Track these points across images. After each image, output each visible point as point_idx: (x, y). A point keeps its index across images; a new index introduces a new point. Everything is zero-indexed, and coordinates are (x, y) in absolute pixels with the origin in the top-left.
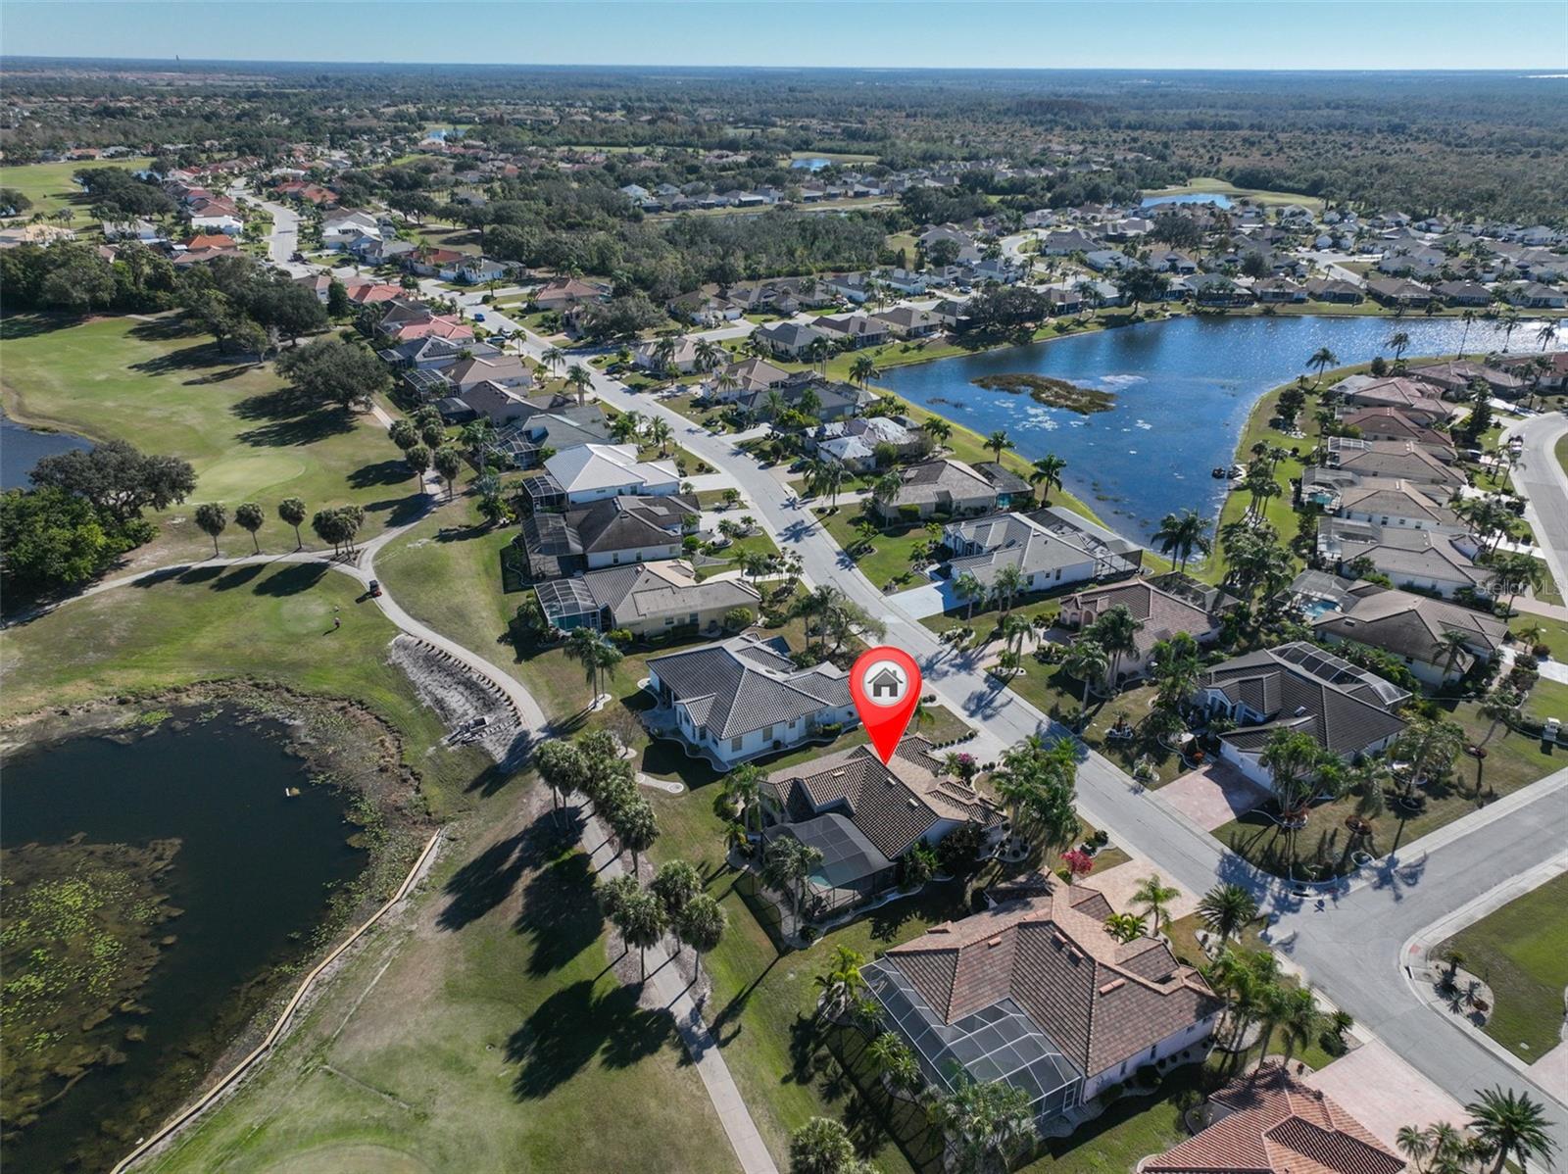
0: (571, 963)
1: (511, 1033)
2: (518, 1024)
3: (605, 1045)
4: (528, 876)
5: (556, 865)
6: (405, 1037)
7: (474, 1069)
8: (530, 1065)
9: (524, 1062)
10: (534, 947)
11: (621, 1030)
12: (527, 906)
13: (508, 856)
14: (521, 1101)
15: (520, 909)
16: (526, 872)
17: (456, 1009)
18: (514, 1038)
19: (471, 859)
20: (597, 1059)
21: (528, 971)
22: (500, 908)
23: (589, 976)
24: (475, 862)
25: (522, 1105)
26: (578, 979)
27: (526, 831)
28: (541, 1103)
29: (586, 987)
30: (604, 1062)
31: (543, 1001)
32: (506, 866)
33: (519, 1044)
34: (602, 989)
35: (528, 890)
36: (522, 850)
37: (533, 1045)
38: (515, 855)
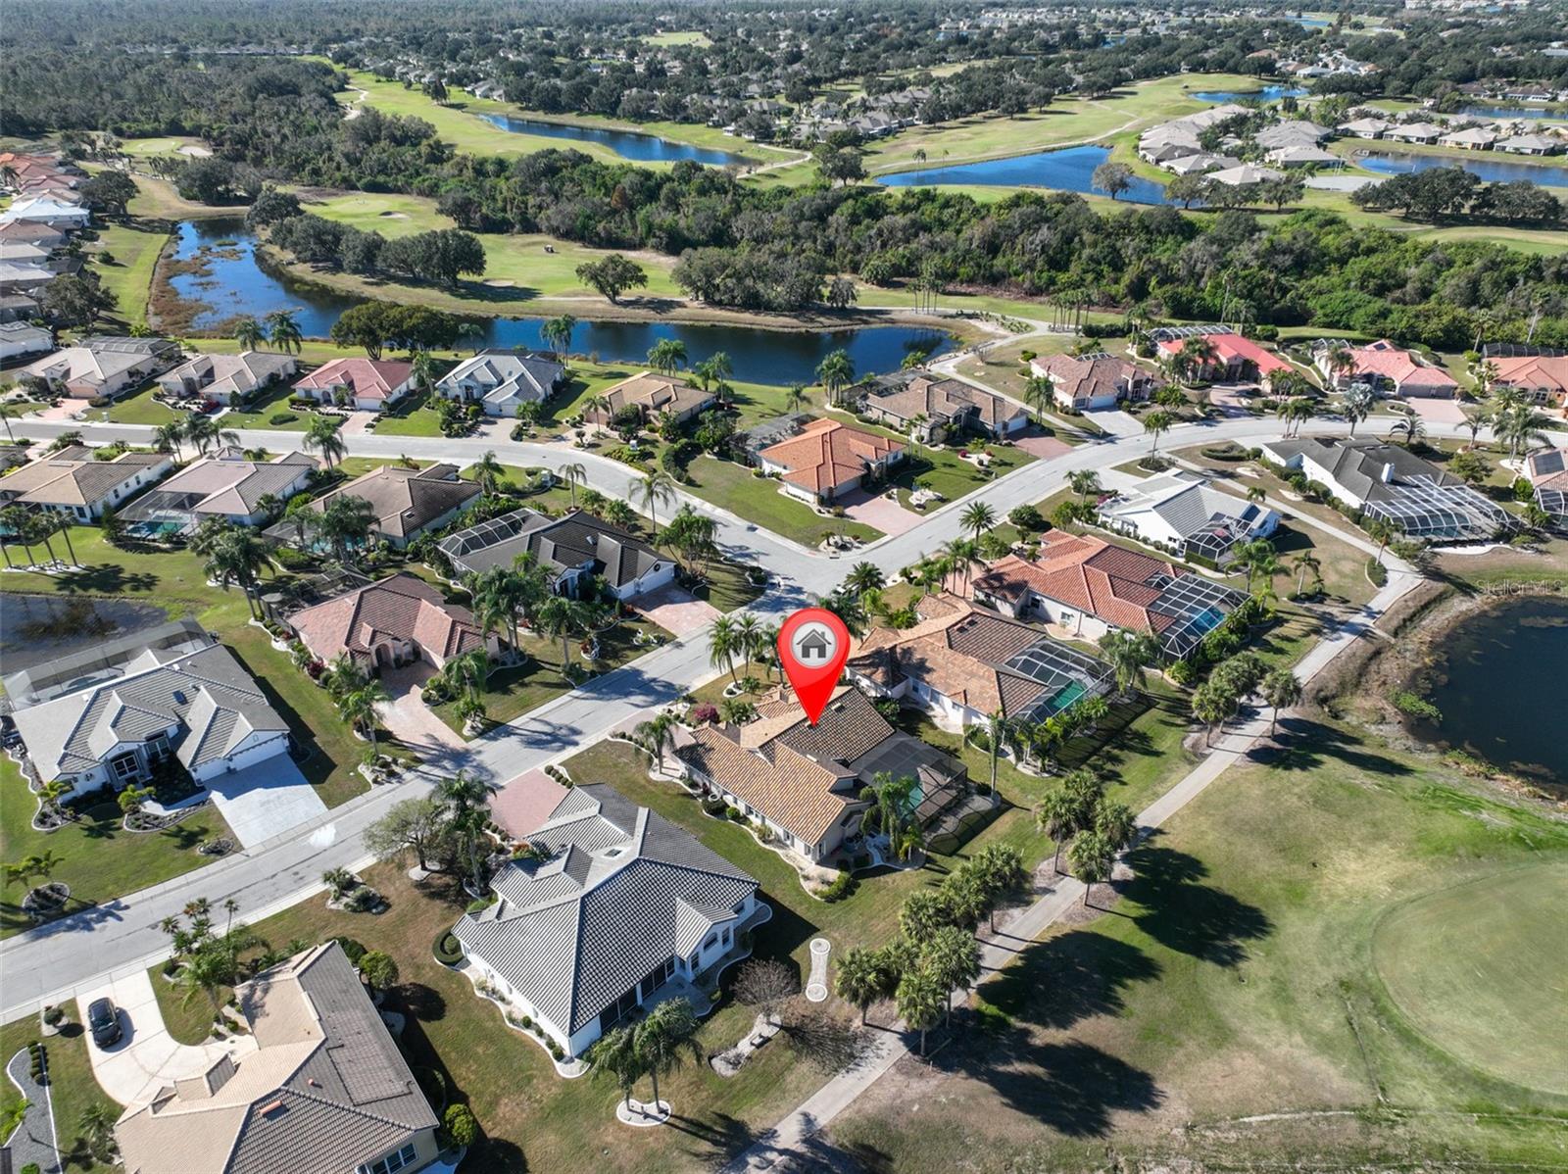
0: (1126, 941)
1: (1220, 968)
2: (1209, 967)
3: (1188, 882)
4: (1045, 1036)
5: (1011, 1014)
6: (1298, 1046)
7: (1273, 979)
8: (1238, 935)
9: (1238, 942)
10: (1129, 982)
11: (1167, 877)
12: (1086, 1014)
13: (1023, 1076)
14: (1272, 925)
15: (1092, 1019)
16: (1037, 1042)
17: (1235, 1023)
18: (1223, 963)
19: (1043, 1128)
20: (1203, 882)
21: (1157, 977)
22: (1101, 1045)
23: (1130, 924)
24: (1045, 1121)
25: (1275, 922)
26: (1138, 932)
27: (974, 1073)
28: (1263, 909)
29: (1140, 922)
30: (1203, 875)
31: (1175, 953)
32: (1038, 1070)
33: (1227, 957)
34: (1136, 909)
35: (1063, 1023)
36: (1007, 1061)
37: (1219, 943)
38: (1019, 1067)
